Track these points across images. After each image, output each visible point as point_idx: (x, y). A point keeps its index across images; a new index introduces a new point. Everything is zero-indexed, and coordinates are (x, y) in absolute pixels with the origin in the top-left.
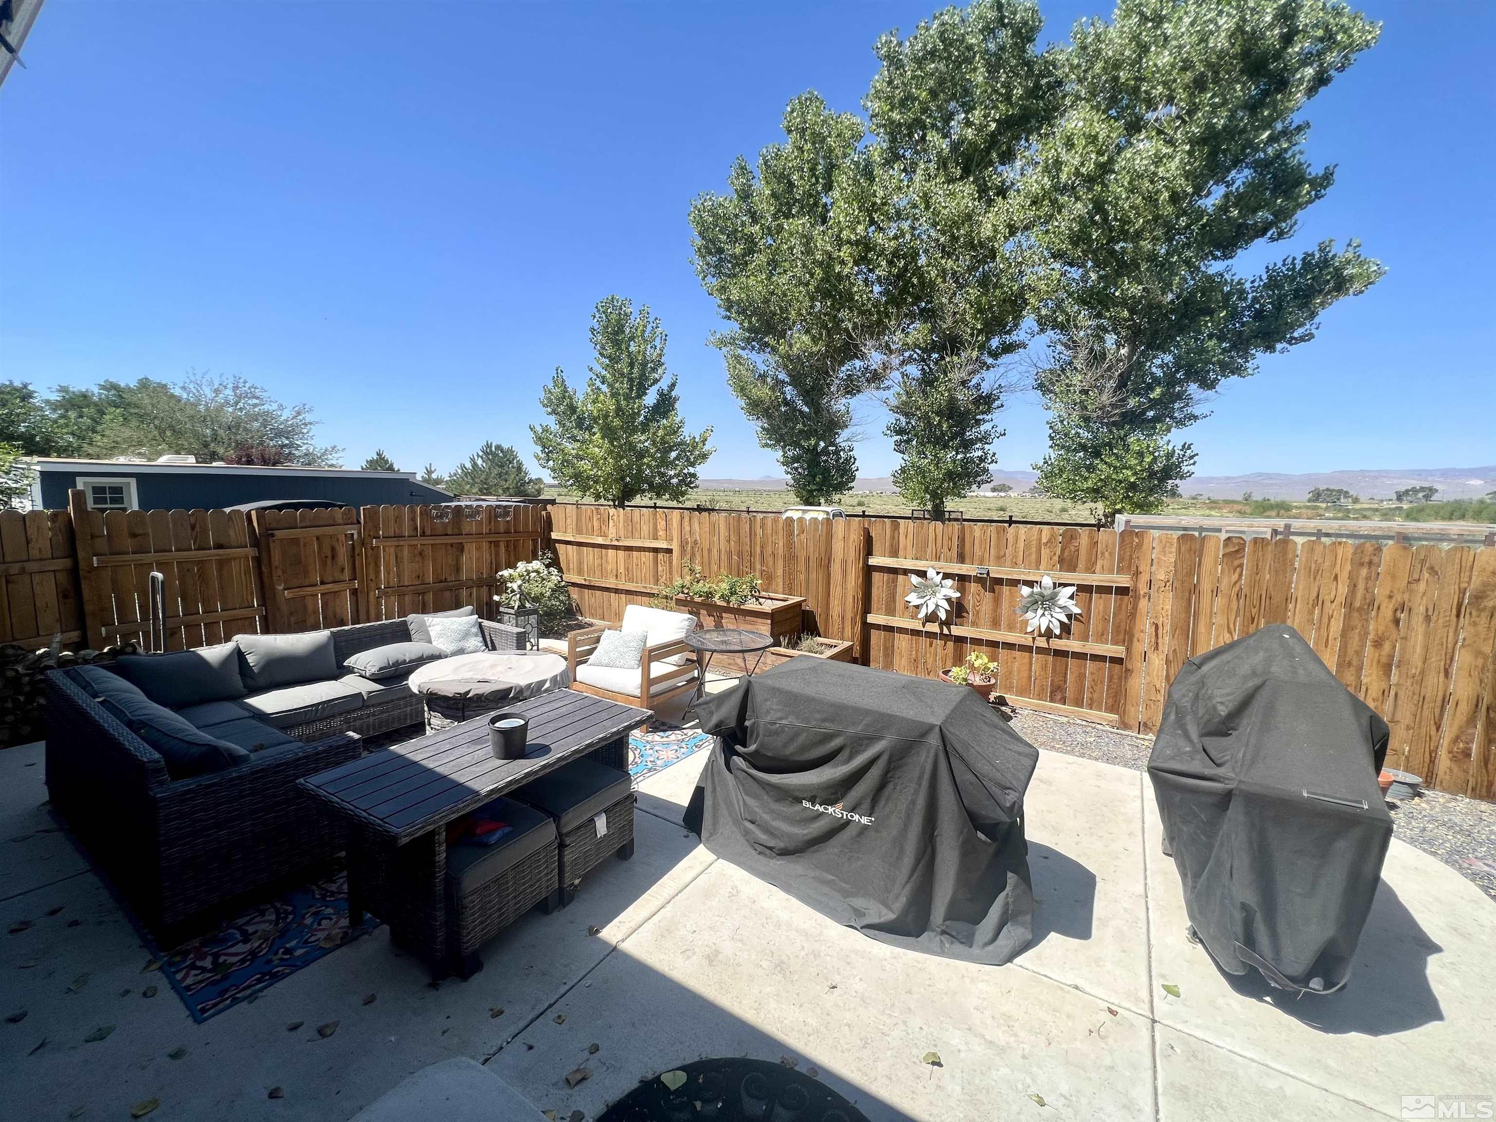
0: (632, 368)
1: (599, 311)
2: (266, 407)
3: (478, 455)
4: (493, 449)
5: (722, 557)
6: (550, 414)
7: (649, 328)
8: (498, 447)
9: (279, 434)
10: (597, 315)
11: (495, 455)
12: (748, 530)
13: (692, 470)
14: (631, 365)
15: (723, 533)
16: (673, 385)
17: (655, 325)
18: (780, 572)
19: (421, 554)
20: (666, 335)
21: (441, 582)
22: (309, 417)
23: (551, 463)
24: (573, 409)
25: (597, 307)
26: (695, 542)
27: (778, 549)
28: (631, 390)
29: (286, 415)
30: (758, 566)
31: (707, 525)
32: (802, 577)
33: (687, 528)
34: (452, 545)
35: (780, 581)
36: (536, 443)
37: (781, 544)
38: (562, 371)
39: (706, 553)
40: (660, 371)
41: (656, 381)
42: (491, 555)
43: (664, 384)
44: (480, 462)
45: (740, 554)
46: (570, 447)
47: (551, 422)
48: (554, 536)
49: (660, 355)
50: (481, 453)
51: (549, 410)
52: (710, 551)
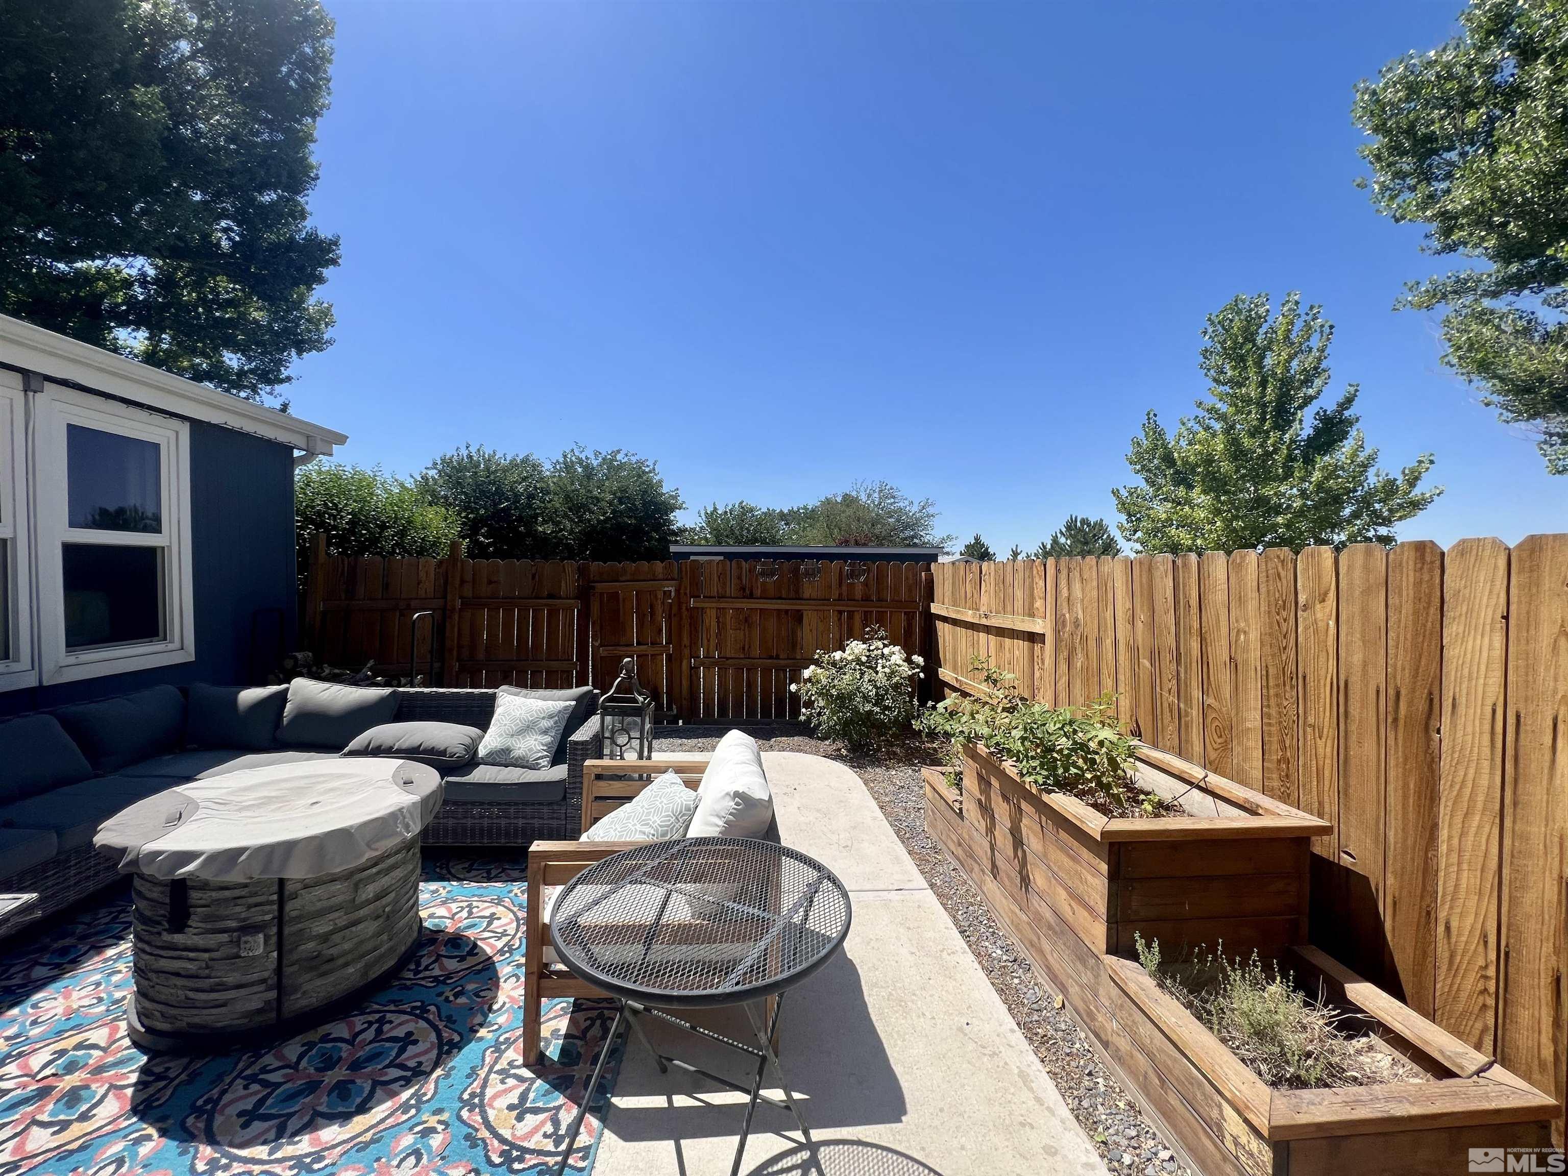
0: (1265, 388)
1: (1212, 323)
2: (901, 504)
3: (1061, 532)
4: (1079, 524)
5: (1121, 658)
6: (1138, 472)
7: (1299, 324)
8: (1084, 521)
9: (907, 526)
10: (1210, 330)
11: (1081, 530)
12: (1169, 592)
13: (1383, 531)
14: (1263, 384)
15: (1122, 604)
16: (1349, 401)
17: (1309, 318)
18: (1253, 719)
19: (746, 620)
20: (1331, 327)
21: (771, 657)
22: (931, 510)
23: (1139, 534)
24: (1168, 460)
25: (1209, 319)
26: (1076, 623)
27: (1246, 649)
28: (1263, 420)
29: (915, 508)
30: (1196, 694)
31: (1095, 583)
32: (1326, 748)
33: (1065, 593)
34: (787, 611)
35: (1254, 743)
36: (1119, 511)
37: (1254, 635)
38: (1155, 415)
39: (1092, 643)
40: (1318, 382)
41: (1308, 400)
42: (840, 629)
43: (1328, 402)
44: (1062, 540)
45: (1155, 656)
46: (1161, 510)
47: (1139, 482)
48: (935, 608)
49: (1319, 360)
50: (1064, 530)
51: (1138, 467)
52: (1099, 641)
